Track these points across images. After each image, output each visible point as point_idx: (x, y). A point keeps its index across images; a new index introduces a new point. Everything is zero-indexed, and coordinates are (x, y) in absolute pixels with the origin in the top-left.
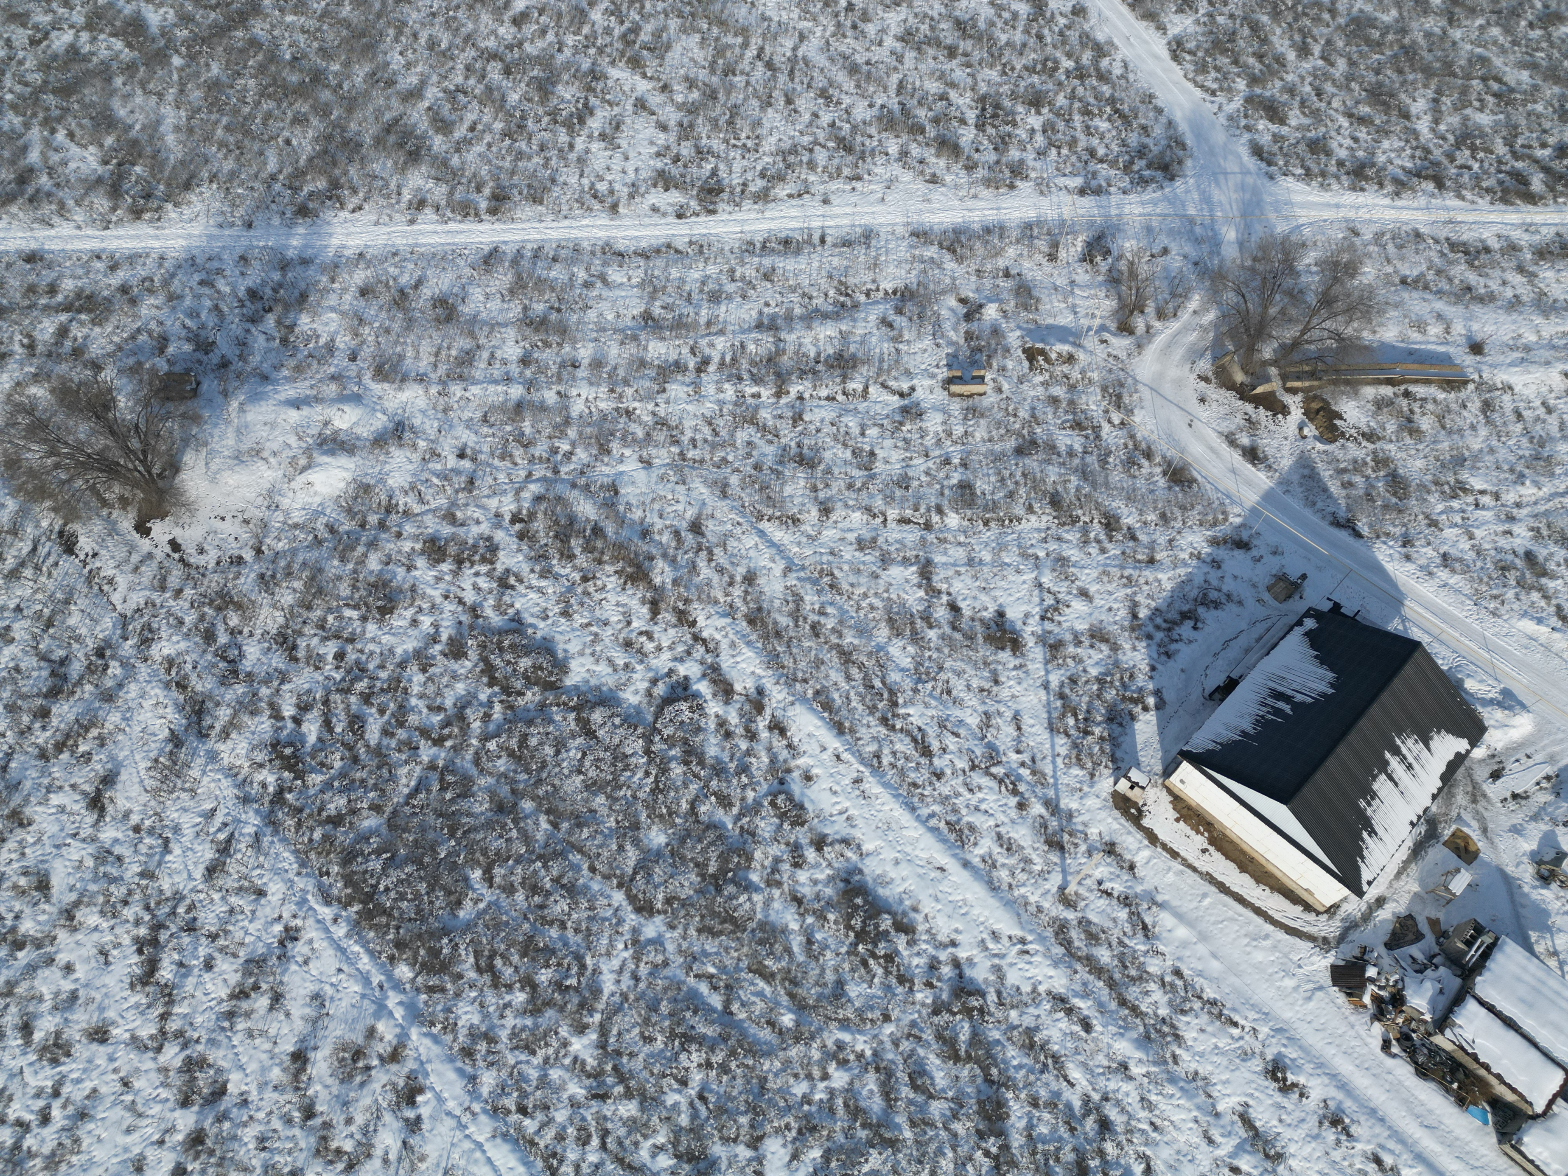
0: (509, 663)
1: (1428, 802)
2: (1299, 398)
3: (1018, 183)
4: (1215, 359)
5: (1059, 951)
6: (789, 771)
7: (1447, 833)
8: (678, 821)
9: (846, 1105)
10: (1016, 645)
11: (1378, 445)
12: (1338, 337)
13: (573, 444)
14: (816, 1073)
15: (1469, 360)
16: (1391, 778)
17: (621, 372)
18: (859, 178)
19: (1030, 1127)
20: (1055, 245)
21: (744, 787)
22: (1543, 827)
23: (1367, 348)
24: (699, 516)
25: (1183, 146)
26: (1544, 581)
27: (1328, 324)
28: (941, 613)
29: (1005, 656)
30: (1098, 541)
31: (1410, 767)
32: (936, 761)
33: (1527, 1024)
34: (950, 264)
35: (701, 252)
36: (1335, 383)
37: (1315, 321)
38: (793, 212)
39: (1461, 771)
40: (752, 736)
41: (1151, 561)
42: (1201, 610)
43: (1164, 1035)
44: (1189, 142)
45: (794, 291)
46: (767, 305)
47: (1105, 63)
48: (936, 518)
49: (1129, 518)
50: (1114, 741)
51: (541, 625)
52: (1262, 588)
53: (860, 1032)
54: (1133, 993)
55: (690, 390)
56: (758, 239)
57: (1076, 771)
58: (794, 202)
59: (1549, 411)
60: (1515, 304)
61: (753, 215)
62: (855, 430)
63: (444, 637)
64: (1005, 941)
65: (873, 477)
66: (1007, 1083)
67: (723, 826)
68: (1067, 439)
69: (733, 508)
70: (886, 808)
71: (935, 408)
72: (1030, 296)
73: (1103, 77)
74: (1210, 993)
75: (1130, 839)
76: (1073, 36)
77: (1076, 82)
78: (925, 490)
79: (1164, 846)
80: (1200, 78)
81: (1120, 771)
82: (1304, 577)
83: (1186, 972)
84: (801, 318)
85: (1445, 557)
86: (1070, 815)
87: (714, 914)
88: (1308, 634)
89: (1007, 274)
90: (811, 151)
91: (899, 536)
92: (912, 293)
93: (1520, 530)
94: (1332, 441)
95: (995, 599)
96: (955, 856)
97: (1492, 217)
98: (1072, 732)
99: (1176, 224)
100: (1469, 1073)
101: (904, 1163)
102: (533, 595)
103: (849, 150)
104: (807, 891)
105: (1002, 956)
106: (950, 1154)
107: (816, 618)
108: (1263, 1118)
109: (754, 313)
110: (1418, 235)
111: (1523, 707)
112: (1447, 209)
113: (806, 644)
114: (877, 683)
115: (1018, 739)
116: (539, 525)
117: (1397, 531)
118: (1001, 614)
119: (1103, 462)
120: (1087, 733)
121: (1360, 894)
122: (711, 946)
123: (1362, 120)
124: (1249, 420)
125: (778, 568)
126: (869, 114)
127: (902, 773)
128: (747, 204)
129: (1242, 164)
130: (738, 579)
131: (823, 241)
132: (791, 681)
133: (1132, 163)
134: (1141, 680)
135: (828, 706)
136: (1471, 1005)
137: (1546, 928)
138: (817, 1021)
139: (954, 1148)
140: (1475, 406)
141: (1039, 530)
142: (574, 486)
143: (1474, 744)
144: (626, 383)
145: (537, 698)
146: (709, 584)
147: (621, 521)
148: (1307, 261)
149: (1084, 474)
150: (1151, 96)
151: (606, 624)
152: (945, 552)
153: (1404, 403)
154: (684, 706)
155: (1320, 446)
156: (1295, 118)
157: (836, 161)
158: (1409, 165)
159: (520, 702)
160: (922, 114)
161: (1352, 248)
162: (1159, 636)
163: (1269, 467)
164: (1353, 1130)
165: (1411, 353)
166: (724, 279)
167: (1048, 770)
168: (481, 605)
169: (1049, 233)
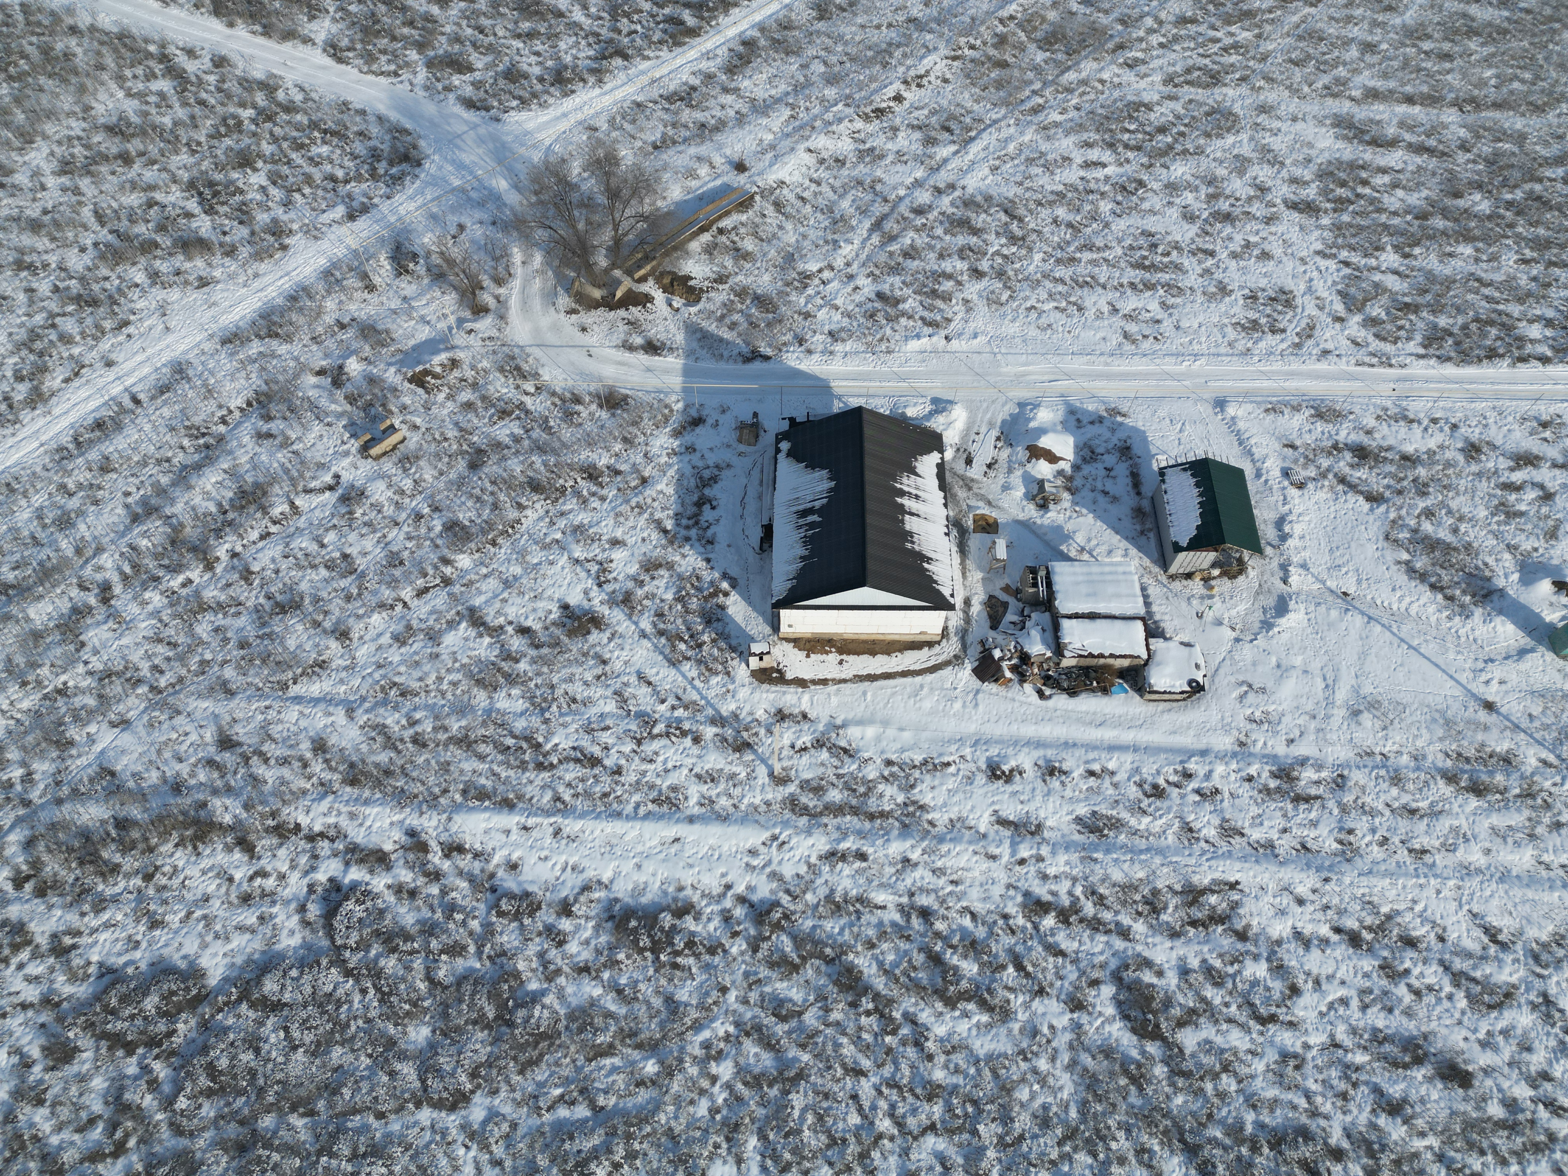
0: (132, 1017)
1: (944, 512)
2: (651, 282)
3: (287, 241)
4: (567, 291)
5: (803, 821)
6: (492, 876)
7: (970, 523)
8: (426, 1004)
9: (746, 1084)
10: (596, 621)
11: (731, 282)
12: (642, 217)
13: (24, 764)
14: (705, 1084)
15: (742, 179)
16: (912, 514)
17: (20, 660)
18: (126, 323)
19: (881, 964)
20: (365, 276)
21: (464, 923)
22: (1019, 473)
23: (669, 213)
24: (220, 731)
25: (407, 132)
26: (901, 306)
27: (628, 212)
28: (516, 643)
29: (595, 636)
30: (594, 494)
31: (917, 497)
32: (607, 762)
33: (1101, 608)
34: (283, 349)
35: (13, 491)
36: (667, 254)
37: (617, 215)
38: (83, 393)
39: (948, 475)
40: (435, 876)
41: (644, 481)
42: (707, 491)
43: (913, 815)
44: (408, 126)
45: (145, 464)
46: (127, 494)
47: (280, 95)
48: (448, 570)
49: (603, 460)
50: (723, 635)
51: (137, 954)
52: (735, 444)
53: (713, 1020)
54: (873, 804)
55: (111, 624)
56: (66, 440)
57: (715, 680)
58: (76, 383)
59: (819, 184)
60: (741, 119)
61: (41, 422)
62: (313, 547)
63: (35, 1052)
64: (763, 849)
65: (363, 575)
66: (843, 950)
67: (472, 970)
68: (504, 431)
69: (249, 699)
70: (597, 833)
71: (371, 479)
72: (379, 333)
73: (289, 108)
74: (918, 758)
75: (788, 697)
76: (231, 85)
77: (268, 125)
78: (419, 553)
79: (814, 682)
80: (375, 67)
81: (744, 654)
82: (755, 415)
83: (893, 757)
84: (174, 484)
85: (831, 334)
86: (735, 716)
87: (522, 1047)
88: (789, 454)
89: (342, 326)
90: (54, 326)
91: (428, 608)
92: (266, 395)
93: (862, 281)
94: (698, 300)
95: (550, 598)
96: (678, 821)
97: (679, 61)
98: (690, 653)
99: (452, 199)
100: (1096, 669)
101: (819, 1081)
102: (103, 936)
103: (94, 303)
104: (586, 955)
105: (769, 863)
106: (845, 1040)
107: (411, 732)
108: (1011, 811)
109: (120, 511)
110: (639, 105)
111: (951, 402)
112: (643, 73)
113: (421, 760)
114: (510, 742)
115: (656, 692)
116: (52, 866)
117: (789, 337)
118: (565, 607)
119: (548, 429)
120: (700, 646)
121: (951, 607)
122: (541, 1074)
123: (531, 35)
124: (629, 323)
125: (340, 716)
126: (87, 259)
127: (588, 794)
128: (26, 415)
129: (466, 122)
130: (309, 755)
131: (136, 401)
132: (432, 802)
133: (375, 169)
134: (707, 576)
135: (483, 795)
136: (1066, 624)
137: (1067, 537)
138: (673, 1045)
139: (844, 1033)
140: (770, 211)
141: (541, 519)
142: (59, 802)
143: (941, 451)
144: (34, 665)
145: (193, 1022)
146: (283, 782)
147: (141, 796)
148: (576, 172)
149: (541, 449)
150: (345, 103)
151: (206, 899)
152: (480, 592)
153: (723, 239)
154: (350, 905)
155: (693, 310)
156: (479, 61)
157: (89, 321)
158: (591, 53)
159: (177, 1040)
160: (141, 229)
161: (599, 141)
162: (693, 533)
163: (671, 349)
164: (1065, 767)
165: (701, 198)
166: (59, 499)
167: (695, 696)
168: (51, 991)
169: (351, 270)
